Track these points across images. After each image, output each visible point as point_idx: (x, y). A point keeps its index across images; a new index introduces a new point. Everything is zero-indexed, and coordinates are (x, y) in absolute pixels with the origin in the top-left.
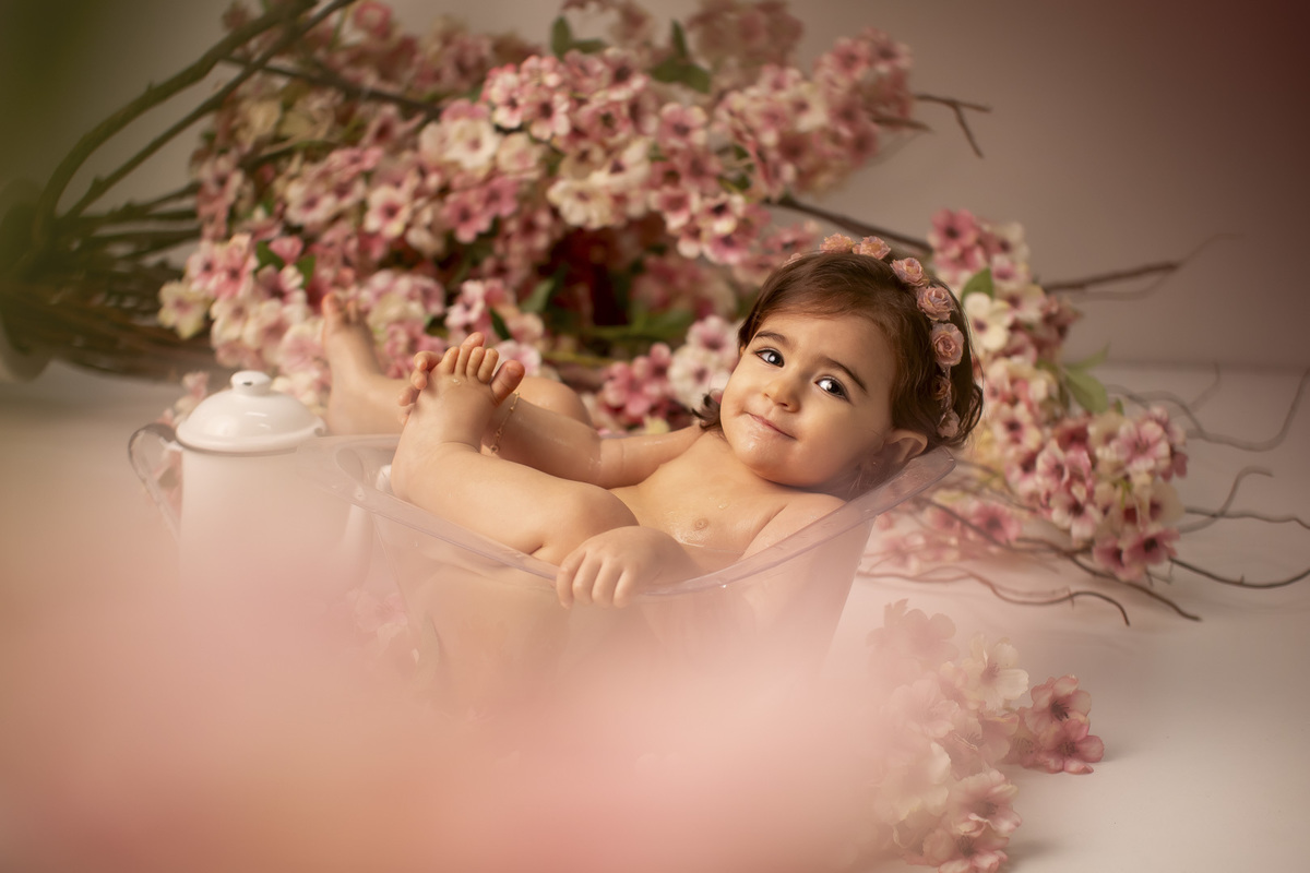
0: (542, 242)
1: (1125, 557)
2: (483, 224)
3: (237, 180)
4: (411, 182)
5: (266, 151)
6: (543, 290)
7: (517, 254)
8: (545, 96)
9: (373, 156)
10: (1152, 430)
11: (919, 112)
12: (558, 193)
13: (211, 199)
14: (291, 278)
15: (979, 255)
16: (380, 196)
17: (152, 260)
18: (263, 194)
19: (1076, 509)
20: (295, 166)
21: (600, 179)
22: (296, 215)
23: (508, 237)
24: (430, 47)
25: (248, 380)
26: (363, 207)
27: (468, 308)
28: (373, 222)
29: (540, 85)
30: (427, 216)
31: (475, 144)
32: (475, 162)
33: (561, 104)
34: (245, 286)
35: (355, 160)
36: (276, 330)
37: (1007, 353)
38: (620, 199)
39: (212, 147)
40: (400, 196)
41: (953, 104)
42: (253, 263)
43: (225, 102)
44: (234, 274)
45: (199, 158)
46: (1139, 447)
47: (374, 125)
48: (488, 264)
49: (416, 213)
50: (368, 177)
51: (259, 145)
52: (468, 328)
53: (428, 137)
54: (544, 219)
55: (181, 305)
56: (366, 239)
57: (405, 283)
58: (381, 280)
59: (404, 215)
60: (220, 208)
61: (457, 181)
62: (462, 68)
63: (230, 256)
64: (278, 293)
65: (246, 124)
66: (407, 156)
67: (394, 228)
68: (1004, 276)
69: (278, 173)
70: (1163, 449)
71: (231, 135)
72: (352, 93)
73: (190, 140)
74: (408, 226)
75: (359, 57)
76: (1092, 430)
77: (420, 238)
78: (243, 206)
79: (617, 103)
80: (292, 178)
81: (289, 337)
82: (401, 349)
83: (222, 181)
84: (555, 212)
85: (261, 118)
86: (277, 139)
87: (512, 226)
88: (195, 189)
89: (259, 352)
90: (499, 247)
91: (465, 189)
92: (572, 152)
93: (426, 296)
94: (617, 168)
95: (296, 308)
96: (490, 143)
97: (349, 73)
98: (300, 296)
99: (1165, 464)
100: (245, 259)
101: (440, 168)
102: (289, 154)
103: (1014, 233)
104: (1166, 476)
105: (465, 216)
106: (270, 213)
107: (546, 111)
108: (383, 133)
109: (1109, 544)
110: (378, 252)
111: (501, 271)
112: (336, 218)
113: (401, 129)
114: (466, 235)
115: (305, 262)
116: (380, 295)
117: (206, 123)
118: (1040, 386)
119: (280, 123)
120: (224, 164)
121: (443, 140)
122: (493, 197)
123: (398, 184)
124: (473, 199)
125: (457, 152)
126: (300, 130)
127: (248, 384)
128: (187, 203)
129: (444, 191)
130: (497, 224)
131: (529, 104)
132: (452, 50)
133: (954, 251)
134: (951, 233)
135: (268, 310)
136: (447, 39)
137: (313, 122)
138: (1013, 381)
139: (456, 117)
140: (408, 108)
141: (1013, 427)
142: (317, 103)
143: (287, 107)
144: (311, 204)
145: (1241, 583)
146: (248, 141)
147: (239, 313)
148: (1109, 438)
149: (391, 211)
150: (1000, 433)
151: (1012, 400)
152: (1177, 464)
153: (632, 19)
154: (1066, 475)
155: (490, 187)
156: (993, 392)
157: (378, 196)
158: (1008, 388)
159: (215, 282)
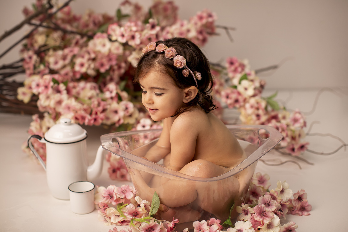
0: (123, 71)
1: (296, 150)
2: (107, 67)
3: (35, 57)
4: (87, 57)
5: (43, 49)
6: (123, 84)
7: (116, 75)
8: (133, 33)
9: (76, 50)
10: (298, 116)
11: (218, 30)
13: (27, 63)
14: (62, 87)
15: (239, 69)
17: (10, 80)
18: (42, 60)
19: (283, 139)
20: (51, 52)
22: (52, 66)
23: (114, 70)
24: (85, 18)
25: (66, 121)
27: (111, 92)
28: (77, 68)
29: (131, 31)
30: (92, 66)
31: (104, 45)
32: (105, 50)
33: (137, 35)
34: (50, 91)
35: (71, 51)
36: (59, 102)
37: (254, 96)
39: (26, 48)
40: (84, 60)
41: (226, 28)
42: (52, 84)
43: (30, 36)
44: (46, 87)
45: (22, 51)
46: (296, 121)
47: (74, 41)
48: (108, 78)
49: (89, 65)
50: (74, 56)
51: (40, 47)
53: (91, 44)
54: (123, 65)
55: (24, 94)
56: (74, 72)
57: (89, 85)
58: (82, 84)
59: (86, 65)
60: (31, 65)
61: (100, 56)
62: (95, 24)
63: (45, 82)
64: (58, 91)
65: (36, 42)
66: (84, 49)
67: (83, 70)
68: (249, 74)
69: (46, 55)
70: (302, 121)
71: (32, 45)
72: (65, 32)
73: (20, 47)
74: (88, 68)
75: (64, 21)
76: (280, 116)
77: (91, 72)
78: (37, 65)
79: (152, 35)
80: (50, 56)
81: (64, 104)
82: (96, 106)
83: (30, 58)
85: (40, 40)
86: (45, 45)
87: (116, 67)
88: (23, 60)
89: (54, 109)
90: (111, 73)
91: (102, 58)
92: (138, 48)
93: (95, 88)
95: (64, 96)
96: (108, 45)
97: (62, 26)
98: (65, 92)
99: (302, 125)
100: (49, 83)
101: (95, 52)
102: (48, 50)
103: (246, 62)
104: (302, 127)
105: (102, 65)
106: (45, 66)
107: (133, 37)
108: (77, 43)
109: (291, 147)
110: (78, 76)
111: (111, 80)
112: (64, 67)
113: (82, 41)
114: (102, 70)
115: (65, 83)
116: (83, 89)
117: (25, 42)
118: (263, 104)
119: (46, 41)
120: (31, 53)
121: (95, 45)
122: (110, 60)
123: (83, 57)
124: (105, 61)
125: (99, 48)
126: (52, 43)
127: (66, 122)
128: (20, 64)
129: (94, 60)
130: (111, 69)
131: (128, 36)
132: (92, 19)
133: (233, 68)
134: (232, 63)
135: (57, 97)
136: (90, 15)
137: (55, 40)
138: (258, 103)
139: (98, 38)
140: (82, 35)
141: (258, 116)
142: (56, 35)
143: (47, 36)
144: (56, 63)
145: (322, 154)
146: (36, 46)
147: (48, 97)
148: (284, 118)
149: (82, 65)
150: (254, 117)
151: (258, 109)
152: (305, 124)
153: (138, 8)
154: (280, 130)
155: (109, 57)
156: (252, 107)
157: (78, 61)
158: (256, 105)
159: (41, 89)
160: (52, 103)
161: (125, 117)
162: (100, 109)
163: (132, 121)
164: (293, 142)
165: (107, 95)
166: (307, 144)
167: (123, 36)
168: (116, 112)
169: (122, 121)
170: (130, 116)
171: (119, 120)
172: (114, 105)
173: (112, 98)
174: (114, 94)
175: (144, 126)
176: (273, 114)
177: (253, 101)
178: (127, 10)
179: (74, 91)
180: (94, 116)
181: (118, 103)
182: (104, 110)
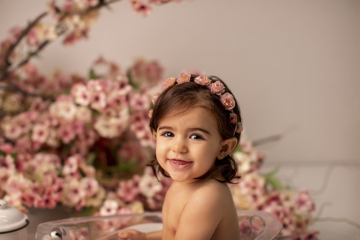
0: (91, 141)
2: (71, 136)
4: (47, 123)
6: (92, 157)
7: (83, 146)
8: (96, 94)
9: (34, 115)
10: (304, 197)
16: (37, 128)
21: (113, 121)
22: (9, 135)
23: (80, 141)
26: (31, 132)
27: (71, 166)
28: (35, 137)
29: (95, 90)
30: (54, 134)
31: (68, 110)
32: (69, 116)
33: (102, 96)
35: (28, 117)
37: (250, 171)
38: (119, 127)
40: (44, 128)
47: (34, 105)
48: (74, 149)
49: (50, 134)
50: (34, 123)
53: (53, 109)
54: (92, 134)
56: (33, 143)
57: (47, 157)
58: (39, 156)
59: (46, 134)
61: (63, 123)
66: (45, 115)
67: (42, 139)
68: (244, 145)
69: (1, 121)
70: (309, 203)
72: (26, 94)
74: (48, 138)
76: (282, 197)
77: (52, 142)
79: (121, 96)
80: (5, 123)
82: (50, 183)
84: (96, 132)
87: (82, 137)
91: (66, 125)
94: (118, 116)
96: (74, 110)
98: (12, 166)
99: (310, 208)
101: (57, 119)
104: (309, 211)
105: (66, 134)
107: (97, 98)
108: (37, 107)
109: (296, 237)
110: (37, 147)
111: (78, 152)
112: (22, 136)
113: (43, 105)
114: (66, 140)
118: (261, 182)
119: (3, 104)
121: (57, 110)
122: (75, 127)
123: (42, 123)
124: (69, 129)
125: (63, 113)
129: (58, 127)
130: (77, 138)
131: (92, 97)
138: (254, 181)
141: (255, 197)
143: (4, 98)
144: (13, 131)
148: (287, 199)
149: (41, 133)
150: (250, 199)
151: (254, 188)
152: (313, 207)
153: (114, 68)
154: (282, 215)
155: (74, 123)
156: (247, 185)
158: (252, 184)
161: (87, 198)
162: (55, 187)
163: (95, 203)
164: (299, 230)
165: (67, 170)
166: (317, 233)
167: (85, 97)
168: (76, 191)
169: (83, 203)
170: (95, 196)
171: (80, 202)
173: (72, 174)
174: (74, 169)
175: (109, 210)
176: (274, 194)
177: (248, 178)
178: (101, 70)
179: (25, 165)
181: (79, 180)
182: (60, 190)
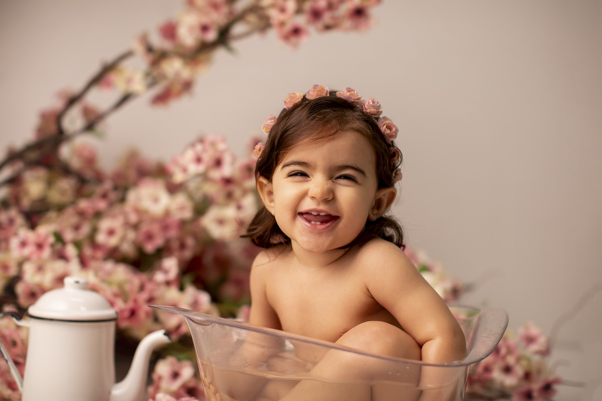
0: (188, 254)
1: (535, 396)
2: (159, 242)
3: (20, 221)
4: (121, 219)
5: (37, 207)
8: (218, 155)
9: (102, 205)
12: (209, 222)
14: (71, 251)
19: (507, 370)
20: (52, 215)
21: (230, 212)
23: (171, 251)
25: (75, 280)
26: (94, 231)
27: (166, 272)
28: (101, 238)
29: (215, 150)
30: (131, 235)
31: (156, 200)
32: (157, 209)
34: (47, 252)
40: (116, 224)
42: (52, 240)
43: (14, 180)
44: (40, 246)
46: (530, 340)
47: (98, 193)
49: (125, 235)
50: (98, 215)
51: (34, 204)
52: (168, 283)
53: (132, 195)
54: (190, 242)
56: (96, 247)
58: (108, 265)
59: (119, 234)
61: (146, 219)
63: (38, 238)
64: (63, 257)
65: (27, 193)
67: (113, 241)
69: (41, 218)
71: (17, 199)
72: (83, 180)
74: (123, 239)
77: (127, 248)
82: (136, 289)
83: (11, 221)
85: (34, 189)
86: (42, 200)
87: (175, 245)
91: (151, 223)
94: (240, 208)
96: (165, 199)
98: (75, 261)
99: (543, 349)
100: (46, 238)
101: (138, 212)
102: (47, 210)
105: (150, 237)
107: (218, 163)
108: (104, 196)
109: (525, 389)
114: (150, 248)
115: (77, 244)
119: (46, 192)
120: (13, 212)
121: (139, 198)
122: (165, 227)
124: (155, 228)
125: (147, 204)
126: (55, 196)
127: (77, 282)
129: (136, 227)
130: (168, 242)
135: (59, 267)
137: (63, 193)
143: (50, 184)
146: (26, 203)
147: (40, 269)
149: (111, 232)
155: (164, 222)
157: (105, 224)
159: (27, 251)
160: (47, 279)
162: (144, 296)
165: (159, 278)
167: (199, 160)
172: (173, 294)
180: (130, 305)
182: (151, 300)
